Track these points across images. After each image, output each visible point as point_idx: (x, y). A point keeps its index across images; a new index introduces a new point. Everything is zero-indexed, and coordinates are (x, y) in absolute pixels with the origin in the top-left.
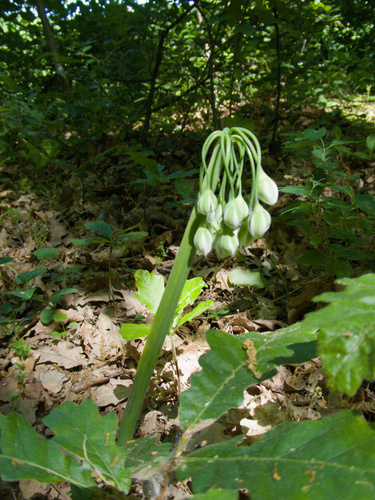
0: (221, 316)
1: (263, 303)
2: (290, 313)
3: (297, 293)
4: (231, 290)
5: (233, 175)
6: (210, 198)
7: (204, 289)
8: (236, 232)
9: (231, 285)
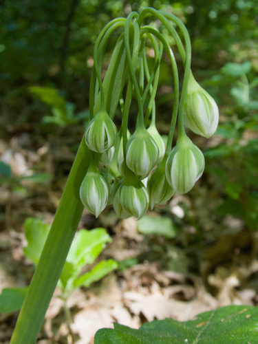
0: (128, 267)
1: (174, 254)
2: (204, 266)
3: (212, 244)
4: (139, 238)
5: (142, 93)
6: (104, 125)
7: (107, 243)
8: (145, 181)
9: (140, 233)
